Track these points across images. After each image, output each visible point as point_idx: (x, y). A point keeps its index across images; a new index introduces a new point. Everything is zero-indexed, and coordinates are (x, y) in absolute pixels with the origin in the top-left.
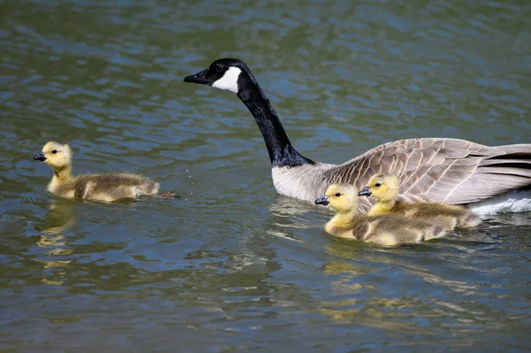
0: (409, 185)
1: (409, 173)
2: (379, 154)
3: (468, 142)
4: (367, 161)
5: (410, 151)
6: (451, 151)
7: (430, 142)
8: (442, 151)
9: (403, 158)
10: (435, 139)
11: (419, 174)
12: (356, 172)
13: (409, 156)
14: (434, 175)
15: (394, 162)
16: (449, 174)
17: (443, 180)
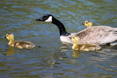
0: (95, 38)
1: (95, 35)
2: (87, 31)
3: (109, 27)
4: (84, 32)
5: (95, 30)
6: (105, 30)
7: (100, 27)
8: (103, 30)
9: (93, 32)
10: (101, 26)
11: (97, 35)
12: (82, 35)
13: (95, 31)
14: (101, 36)
15: (91, 33)
16: (105, 36)
17: (103, 37)
